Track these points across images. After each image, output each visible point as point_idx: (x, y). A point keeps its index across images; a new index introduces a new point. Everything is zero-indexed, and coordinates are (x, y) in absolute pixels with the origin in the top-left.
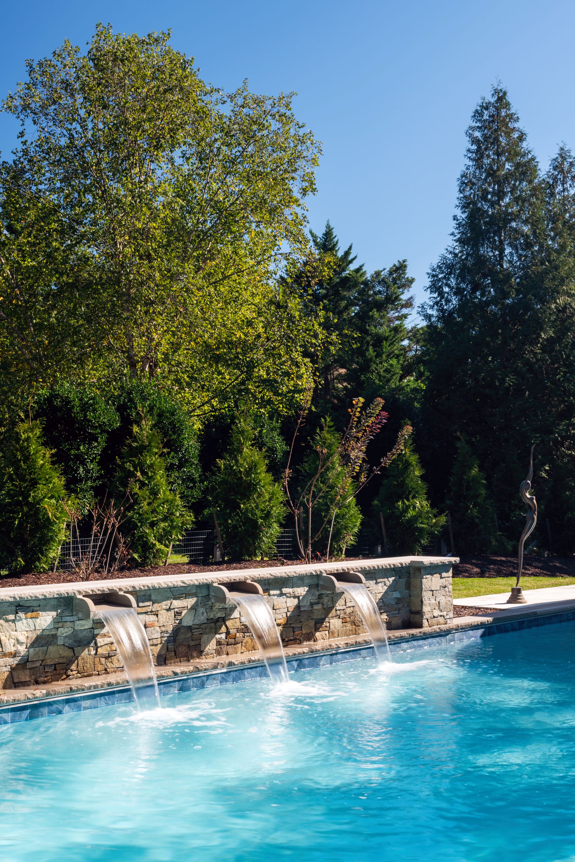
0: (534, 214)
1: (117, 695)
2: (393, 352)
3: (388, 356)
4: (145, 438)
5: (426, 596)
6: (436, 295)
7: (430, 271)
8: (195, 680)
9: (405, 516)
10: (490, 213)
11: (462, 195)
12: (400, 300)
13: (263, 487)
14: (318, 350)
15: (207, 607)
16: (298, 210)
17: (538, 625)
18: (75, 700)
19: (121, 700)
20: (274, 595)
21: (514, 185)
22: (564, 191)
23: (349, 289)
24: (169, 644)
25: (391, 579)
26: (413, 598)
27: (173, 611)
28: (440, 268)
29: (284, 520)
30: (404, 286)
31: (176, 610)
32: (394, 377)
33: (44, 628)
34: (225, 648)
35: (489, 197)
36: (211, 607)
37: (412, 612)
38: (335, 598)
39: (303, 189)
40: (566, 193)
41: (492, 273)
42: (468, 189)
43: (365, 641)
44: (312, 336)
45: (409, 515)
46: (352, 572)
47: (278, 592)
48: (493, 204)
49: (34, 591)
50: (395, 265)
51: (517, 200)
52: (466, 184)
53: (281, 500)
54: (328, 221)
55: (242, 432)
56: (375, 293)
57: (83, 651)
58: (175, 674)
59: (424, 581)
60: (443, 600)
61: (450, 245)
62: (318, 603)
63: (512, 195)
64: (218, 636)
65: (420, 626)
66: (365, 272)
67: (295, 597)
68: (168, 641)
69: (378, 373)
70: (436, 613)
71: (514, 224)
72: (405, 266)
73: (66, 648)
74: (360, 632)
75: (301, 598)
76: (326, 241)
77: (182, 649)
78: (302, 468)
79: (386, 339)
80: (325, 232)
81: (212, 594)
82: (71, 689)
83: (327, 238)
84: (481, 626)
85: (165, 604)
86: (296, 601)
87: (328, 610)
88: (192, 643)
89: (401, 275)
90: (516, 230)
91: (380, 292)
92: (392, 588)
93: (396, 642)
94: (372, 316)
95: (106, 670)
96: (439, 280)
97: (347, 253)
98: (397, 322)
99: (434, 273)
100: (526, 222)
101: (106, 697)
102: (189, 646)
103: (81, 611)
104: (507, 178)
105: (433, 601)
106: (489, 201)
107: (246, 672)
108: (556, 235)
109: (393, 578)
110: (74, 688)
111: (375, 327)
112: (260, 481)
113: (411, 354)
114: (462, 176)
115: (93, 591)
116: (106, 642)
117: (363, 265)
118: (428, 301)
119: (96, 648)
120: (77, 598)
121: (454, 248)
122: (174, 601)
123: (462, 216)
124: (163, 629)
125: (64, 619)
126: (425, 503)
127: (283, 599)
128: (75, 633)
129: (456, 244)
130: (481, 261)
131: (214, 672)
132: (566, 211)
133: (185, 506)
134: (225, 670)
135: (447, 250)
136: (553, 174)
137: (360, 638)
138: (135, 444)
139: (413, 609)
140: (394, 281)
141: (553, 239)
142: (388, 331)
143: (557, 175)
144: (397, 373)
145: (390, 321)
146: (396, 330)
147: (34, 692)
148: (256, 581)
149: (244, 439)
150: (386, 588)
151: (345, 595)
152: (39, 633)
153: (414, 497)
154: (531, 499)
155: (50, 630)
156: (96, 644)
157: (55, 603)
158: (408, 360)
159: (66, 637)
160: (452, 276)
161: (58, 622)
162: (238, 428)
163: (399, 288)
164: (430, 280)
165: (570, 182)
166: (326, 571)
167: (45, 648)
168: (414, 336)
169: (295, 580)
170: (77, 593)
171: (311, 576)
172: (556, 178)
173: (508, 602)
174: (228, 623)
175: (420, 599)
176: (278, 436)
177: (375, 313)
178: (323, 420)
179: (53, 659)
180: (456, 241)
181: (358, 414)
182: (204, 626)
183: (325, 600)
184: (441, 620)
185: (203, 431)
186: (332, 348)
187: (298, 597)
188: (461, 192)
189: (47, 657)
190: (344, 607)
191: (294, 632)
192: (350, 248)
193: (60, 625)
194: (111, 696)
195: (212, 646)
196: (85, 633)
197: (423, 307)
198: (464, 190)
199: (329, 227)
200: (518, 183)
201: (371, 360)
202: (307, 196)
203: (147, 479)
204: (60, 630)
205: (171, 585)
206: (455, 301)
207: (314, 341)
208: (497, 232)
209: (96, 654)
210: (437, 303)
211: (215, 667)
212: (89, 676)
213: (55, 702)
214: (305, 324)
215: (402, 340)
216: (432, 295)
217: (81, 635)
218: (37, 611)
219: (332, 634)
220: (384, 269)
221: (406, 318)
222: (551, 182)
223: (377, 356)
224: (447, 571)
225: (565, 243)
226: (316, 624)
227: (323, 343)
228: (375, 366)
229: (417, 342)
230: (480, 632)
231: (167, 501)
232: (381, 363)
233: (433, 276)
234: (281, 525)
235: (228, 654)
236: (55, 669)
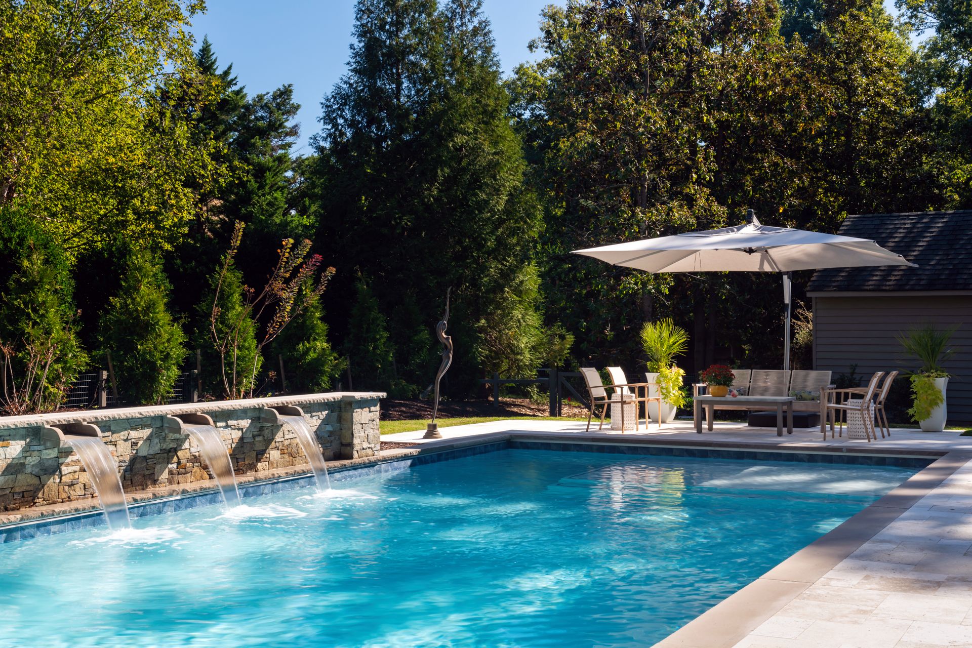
0: (433, 48)
1: (83, 520)
2: (276, 184)
3: (271, 188)
4: (35, 273)
5: (356, 428)
6: (329, 127)
7: (324, 101)
8: (152, 507)
9: (305, 359)
10: (388, 43)
11: (359, 23)
12: (285, 127)
13: (162, 327)
14: (206, 182)
15: (161, 437)
16: (186, 29)
17: (454, 458)
18: (45, 525)
19: (86, 525)
20: (220, 427)
21: (413, 16)
22: (462, 25)
23: (228, 113)
24: (127, 473)
25: (325, 413)
26: (343, 431)
27: (130, 441)
28: (335, 98)
29: (183, 362)
30: (288, 112)
31: (133, 440)
32: (278, 212)
33: (14, 456)
34: (176, 478)
35: (387, 27)
36: (165, 438)
37: (342, 445)
38: (275, 431)
39: (192, 7)
40: (465, 28)
41: (389, 107)
42: (366, 17)
43: (303, 470)
44: (200, 166)
45: (309, 358)
46: (290, 406)
47: (223, 424)
48: (390, 35)
49: (6, 421)
50: (279, 90)
51: (416, 32)
52: (363, 11)
53: (180, 340)
54: (206, 36)
55: (140, 269)
56: (257, 119)
57: (49, 479)
58: (135, 500)
59: (355, 414)
60: (371, 433)
61: (345, 74)
62: (259, 435)
63: (411, 27)
64: (170, 466)
65: (351, 457)
66: (246, 94)
67: (239, 429)
68: (125, 471)
69: (260, 206)
70: (365, 445)
71: (412, 58)
72: (291, 91)
73: (33, 477)
74: (296, 463)
75: (244, 430)
76: (202, 58)
77: (137, 478)
78: (200, 308)
79: (269, 169)
80: (201, 48)
81: (166, 425)
82: (42, 514)
83: (204, 55)
84: (405, 457)
85: (123, 434)
86: (240, 434)
87: (269, 441)
88: (147, 472)
89: (285, 100)
90: (414, 64)
91: (262, 118)
92: (325, 422)
93: (331, 472)
94: (254, 143)
95: (69, 497)
96: (334, 111)
97: (226, 73)
98: (280, 152)
99: (328, 103)
100: (424, 56)
101: (73, 522)
102: (144, 476)
103: (50, 440)
104: (406, 10)
105: (362, 434)
106: (388, 31)
107: (197, 499)
108: (454, 71)
109: (327, 412)
110: (45, 514)
111: (257, 156)
112: (159, 321)
113: (294, 186)
114: (359, 3)
115: (59, 421)
116: (70, 471)
117: (244, 87)
118: (320, 133)
119: (61, 476)
120: (45, 428)
121: (349, 78)
122: (131, 432)
123: (359, 45)
124: (121, 458)
125: (32, 448)
126: (325, 345)
127: (228, 431)
128: (41, 463)
129: (351, 74)
130: (377, 93)
131: (171, 499)
132: (464, 46)
133: (80, 347)
134: (179, 497)
135: (342, 79)
136: (451, 7)
137: (299, 467)
138: (24, 280)
139: (344, 442)
140: (278, 107)
141: (451, 75)
142: (271, 160)
143: (456, 9)
144: (282, 207)
145: (273, 149)
146: (280, 160)
147: (9, 517)
148: (204, 413)
149: (142, 276)
150: (320, 421)
151: (283, 428)
152: (9, 461)
153: (315, 339)
154: (448, 339)
155: (19, 459)
156: (60, 472)
157: (24, 433)
158: (291, 193)
159: (33, 465)
160: (347, 107)
161: (26, 450)
162: (136, 265)
163: (283, 114)
164: (324, 110)
165: (468, 17)
166: (267, 404)
167: (14, 476)
168: (299, 166)
169: (239, 413)
170: (45, 423)
171: (254, 409)
172: (454, 11)
173: (425, 437)
174: (180, 453)
175: (350, 432)
176: (162, 273)
177: (257, 141)
178: (223, 258)
179: (21, 487)
180: (352, 71)
181: (287, 255)
182: (158, 456)
183: (266, 432)
184: (369, 452)
185: (75, 266)
186: (222, 180)
187: (242, 429)
188: (358, 20)
189: (16, 484)
190: (283, 439)
191: (238, 462)
192: (230, 68)
193: (28, 454)
194: (77, 521)
195: (165, 475)
196: (50, 462)
197: (315, 138)
198: (361, 18)
199: (207, 43)
200: (417, 14)
201: (252, 192)
202: (195, 15)
203: (38, 317)
204: (28, 458)
205: (129, 416)
206: (349, 133)
207: (203, 172)
208: (396, 64)
209: (60, 482)
210: (330, 135)
211: (171, 495)
212: (54, 503)
213: (27, 527)
214: (192, 153)
215: (286, 171)
216: (325, 127)
217: (47, 464)
218: (7, 440)
219: (271, 464)
220: (268, 93)
221: (290, 147)
222: (450, 15)
223: (259, 188)
224: (375, 406)
225: (463, 80)
226: (257, 455)
227: (212, 175)
228: (257, 198)
229: (302, 174)
230: (409, 462)
231: (61, 341)
232: (264, 195)
233: (327, 106)
234: (180, 367)
235: (178, 483)
236: (23, 497)
